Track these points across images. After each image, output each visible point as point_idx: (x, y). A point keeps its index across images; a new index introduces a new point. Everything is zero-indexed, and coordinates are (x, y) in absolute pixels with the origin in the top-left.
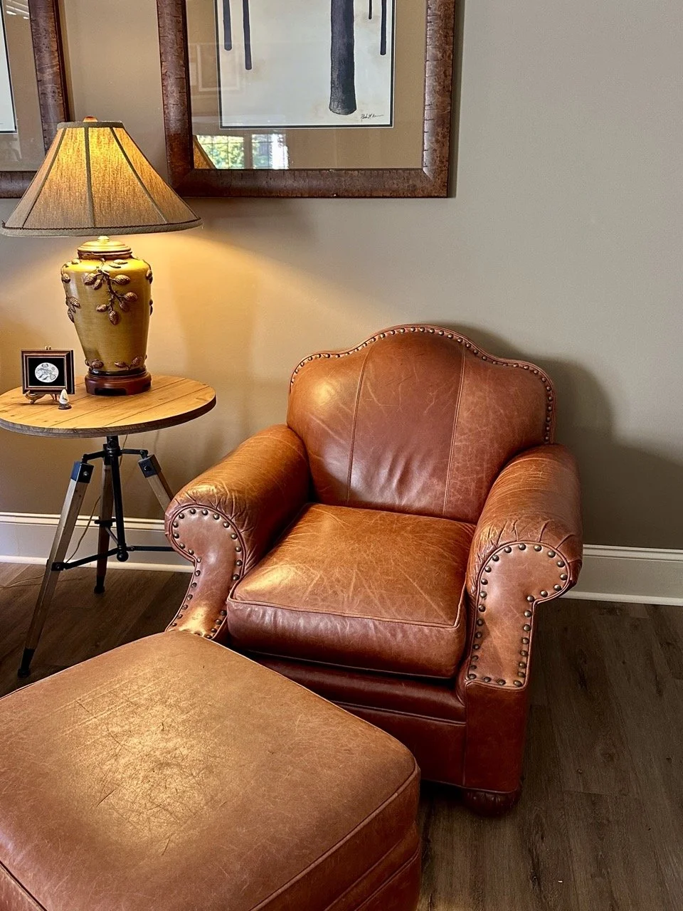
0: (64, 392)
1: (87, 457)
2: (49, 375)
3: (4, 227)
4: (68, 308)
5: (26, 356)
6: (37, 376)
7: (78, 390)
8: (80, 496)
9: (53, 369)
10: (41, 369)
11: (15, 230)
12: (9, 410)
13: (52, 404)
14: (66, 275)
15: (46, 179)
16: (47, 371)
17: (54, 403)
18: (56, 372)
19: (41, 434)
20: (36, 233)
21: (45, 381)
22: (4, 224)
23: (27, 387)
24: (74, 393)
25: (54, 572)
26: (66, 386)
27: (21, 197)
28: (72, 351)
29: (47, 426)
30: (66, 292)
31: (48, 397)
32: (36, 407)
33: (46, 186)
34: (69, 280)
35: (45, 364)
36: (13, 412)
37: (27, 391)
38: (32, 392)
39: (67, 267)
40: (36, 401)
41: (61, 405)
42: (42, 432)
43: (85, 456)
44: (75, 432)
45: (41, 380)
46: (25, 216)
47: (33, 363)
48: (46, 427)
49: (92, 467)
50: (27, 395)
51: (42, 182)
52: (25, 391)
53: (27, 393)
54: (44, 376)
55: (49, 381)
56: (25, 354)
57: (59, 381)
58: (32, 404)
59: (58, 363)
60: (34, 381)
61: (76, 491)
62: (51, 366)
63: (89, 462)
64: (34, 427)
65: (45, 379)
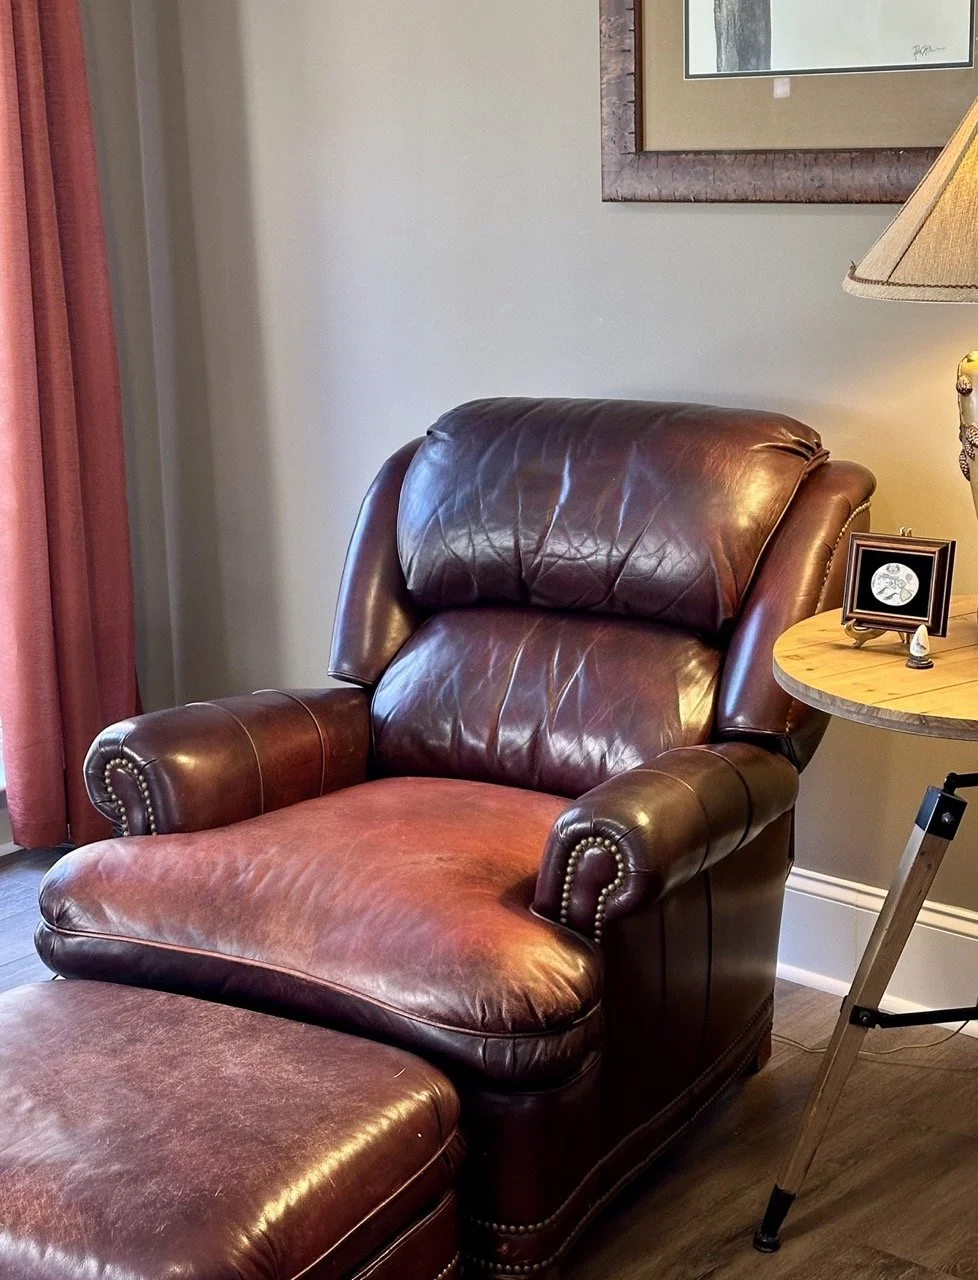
0: (922, 630)
1: (954, 781)
2: (898, 590)
3: (853, 277)
4: (961, 448)
5: (858, 546)
6: (875, 591)
7: (952, 629)
8: (929, 866)
9: (908, 577)
10: (885, 576)
11: (872, 286)
12: (808, 656)
13: (897, 654)
14: (964, 378)
15: (950, 178)
16: (894, 582)
17: (900, 651)
18: (913, 585)
19: (855, 718)
20: (913, 293)
21: (889, 602)
22: (854, 268)
23: (851, 611)
24: (944, 635)
25: (853, 1027)
26: (929, 618)
27: (903, 202)
28: (954, 543)
29: (869, 700)
30: (963, 413)
31: (891, 637)
32: (864, 654)
33: (947, 195)
34: (970, 391)
35: (893, 565)
36: (813, 662)
37: (849, 619)
38: (860, 622)
39: (969, 361)
40: (868, 643)
41: (913, 658)
42: (858, 713)
43: (952, 777)
44: (923, 721)
45: (880, 598)
46: (896, 256)
47: (873, 561)
48: (868, 703)
49: (963, 805)
50: (849, 629)
51: (942, 181)
52: (846, 619)
53: (851, 623)
54: (888, 592)
55: (896, 602)
56: (856, 542)
57: (916, 606)
58: (857, 647)
59: (919, 565)
60: (867, 600)
61: (921, 853)
62: (905, 571)
63: (960, 793)
64: (843, 701)
65: (889, 598)
